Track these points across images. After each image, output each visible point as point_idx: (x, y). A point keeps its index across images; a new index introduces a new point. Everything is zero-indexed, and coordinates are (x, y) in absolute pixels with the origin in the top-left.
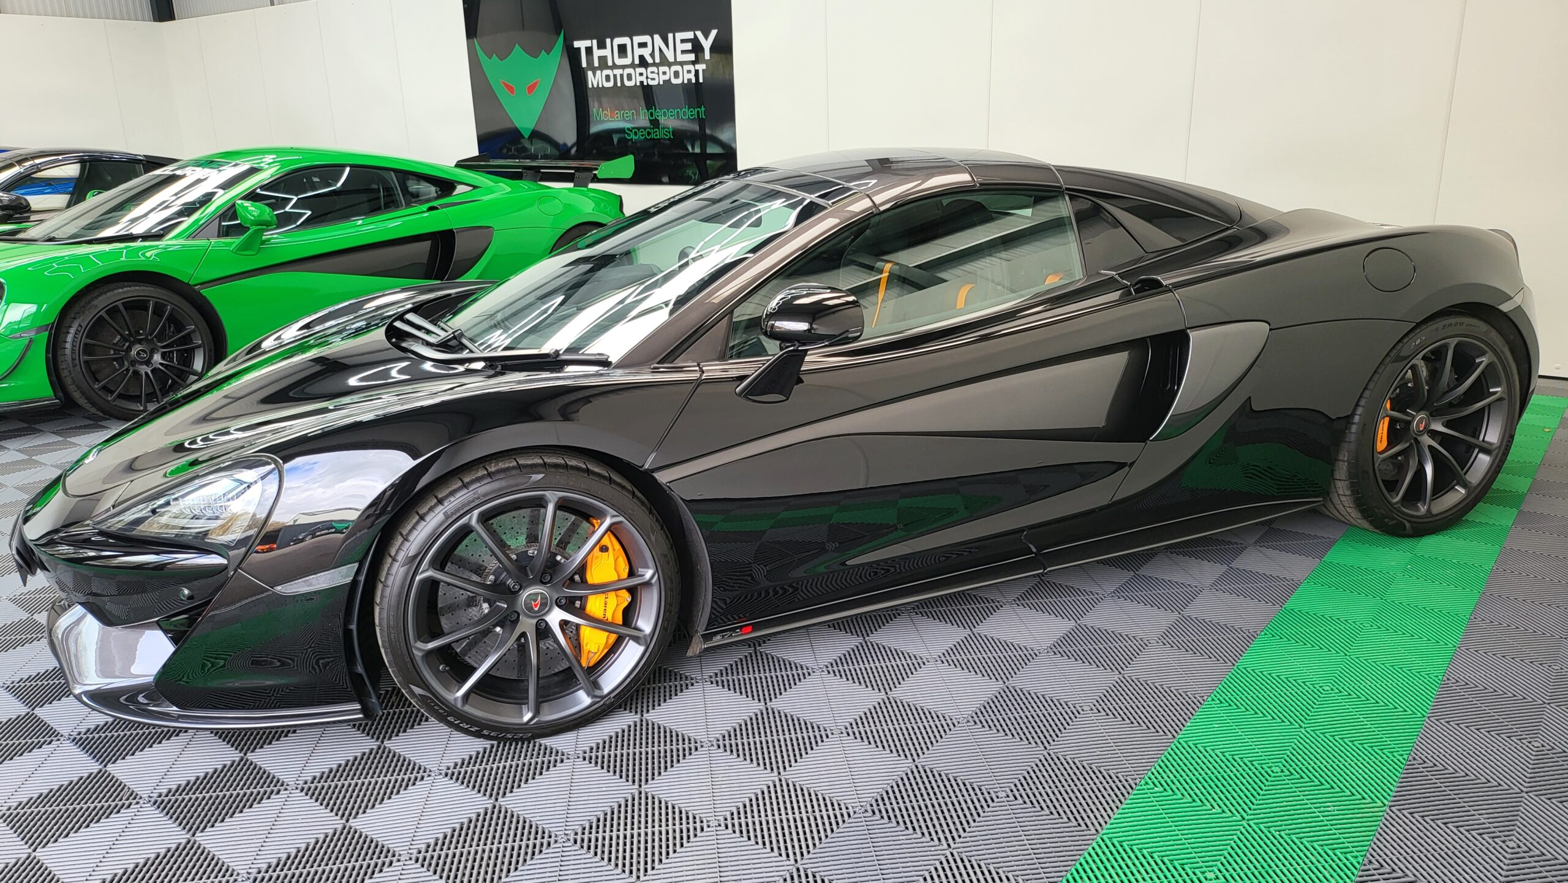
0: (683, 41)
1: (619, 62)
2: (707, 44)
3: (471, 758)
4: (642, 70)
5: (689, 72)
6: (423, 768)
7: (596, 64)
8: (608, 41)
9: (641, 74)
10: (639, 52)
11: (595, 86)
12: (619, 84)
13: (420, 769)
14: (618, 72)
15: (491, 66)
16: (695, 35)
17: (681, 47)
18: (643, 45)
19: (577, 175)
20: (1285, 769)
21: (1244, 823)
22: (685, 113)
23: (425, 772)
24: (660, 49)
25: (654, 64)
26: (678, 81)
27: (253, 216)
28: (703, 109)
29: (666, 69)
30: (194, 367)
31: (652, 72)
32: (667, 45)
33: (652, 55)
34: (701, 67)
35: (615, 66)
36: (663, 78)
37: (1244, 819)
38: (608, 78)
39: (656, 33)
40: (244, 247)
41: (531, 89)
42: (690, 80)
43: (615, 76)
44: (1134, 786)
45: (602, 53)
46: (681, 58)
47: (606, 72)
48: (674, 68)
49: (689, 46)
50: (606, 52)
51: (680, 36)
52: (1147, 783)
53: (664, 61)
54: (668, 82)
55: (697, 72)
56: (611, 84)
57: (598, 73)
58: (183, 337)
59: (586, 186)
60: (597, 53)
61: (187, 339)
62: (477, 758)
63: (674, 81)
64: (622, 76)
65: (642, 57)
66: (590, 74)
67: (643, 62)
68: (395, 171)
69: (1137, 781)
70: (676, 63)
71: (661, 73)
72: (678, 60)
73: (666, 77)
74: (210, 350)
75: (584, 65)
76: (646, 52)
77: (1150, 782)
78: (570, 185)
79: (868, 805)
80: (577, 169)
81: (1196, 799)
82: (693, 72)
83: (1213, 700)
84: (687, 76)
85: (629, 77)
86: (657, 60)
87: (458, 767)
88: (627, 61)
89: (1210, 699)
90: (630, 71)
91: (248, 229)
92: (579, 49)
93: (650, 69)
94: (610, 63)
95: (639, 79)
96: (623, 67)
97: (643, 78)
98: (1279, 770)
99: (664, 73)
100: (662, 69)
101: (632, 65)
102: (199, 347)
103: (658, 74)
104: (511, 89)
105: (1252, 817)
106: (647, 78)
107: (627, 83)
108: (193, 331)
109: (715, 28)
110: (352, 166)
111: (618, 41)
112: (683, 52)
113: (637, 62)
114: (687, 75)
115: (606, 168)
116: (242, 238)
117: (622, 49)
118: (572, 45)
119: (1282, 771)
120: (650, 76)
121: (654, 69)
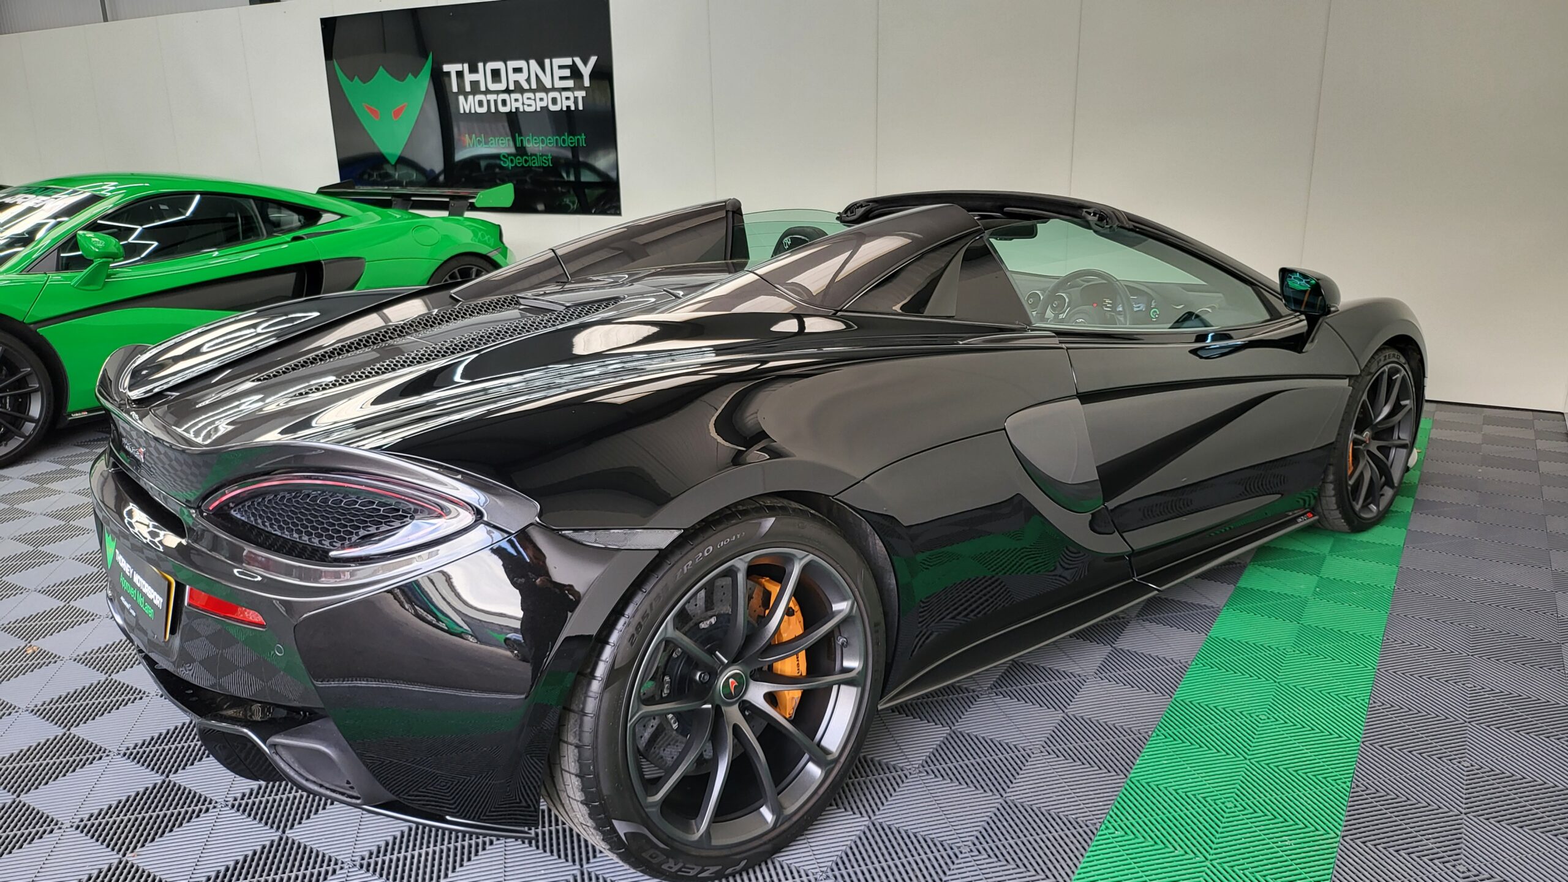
0: (560, 67)
1: (493, 87)
2: (586, 71)
3: (387, 844)
4: (518, 96)
5: (568, 98)
6: (333, 860)
7: (468, 88)
8: (480, 65)
9: (516, 100)
10: (513, 77)
11: (467, 111)
12: (493, 110)
13: (330, 860)
14: (492, 97)
15: (353, 88)
16: (573, 61)
17: (558, 73)
18: (517, 70)
19: (452, 203)
20: (1238, 804)
21: (1208, 863)
22: (564, 141)
23: (336, 864)
24: (537, 76)
25: (531, 90)
26: (557, 108)
27: (98, 248)
28: (583, 137)
29: (543, 95)
30: (31, 413)
31: (528, 98)
32: (543, 70)
33: (528, 80)
34: (581, 94)
35: (488, 92)
36: (540, 104)
37: (1207, 859)
38: (481, 103)
39: (532, 58)
40: (87, 282)
41: (397, 113)
42: (568, 107)
43: (488, 101)
44: (1095, 831)
45: (474, 77)
46: (559, 84)
47: (479, 97)
48: (552, 95)
49: (567, 72)
50: (479, 77)
51: (557, 62)
52: (1107, 828)
53: (541, 87)
54: (545, 109)
55: (576, 98)
56: (484, 110)
57: (470, 97)
58: (18, 380)
59: (461, 215)
60: (469, 77)
61: (22, 382)
62: (394, 843)
63: (552, 108)
64: (496, 101)
65: (516, 83)
66: (461, 98)
67: (519, 88)
68: (255, 198)
69: (1098, 826)
70: (553, 89)
71: (538, 100)
72: (556, 86)
73: (544, 104)
74: (49, 395)
75: (455, 89)
76: (521, 78)
77: (1109, 826)
78: (445, 214)
79: (829, 870)
80: (452, 197)
81: (1158, 841)
82: (572, 99)
83: (1158, 735)
84: (566, 103)
85: (504, 102)
86: (534, 86)
87: (374, 856)
88: (502, 86)
89: (1154, 734)
90: (505, 96)
91: (91, 262)
92: (448, 74)
93: (526, 95)
94: (483, 88)
95: (515, 105)
96: (497, 92)
97: (519, 105)
98: (1233, 805)
99: (541, 99)
100: (539, 95)
101: (507, 91)
102: (36, 391)
103: (535, 100)
104: (375, 113)
105: (1214, 857)
106: (523, 104)
107: (502, 109)
108: (29, 374)
109: (594, 55)
110: (201, 193)
111: (492, 65)
112: (562, 78)
113: (512, 87)
114: (564, 102)
115: (483, 197)
116: (86, 271)
117: (496, 74)
118: (442, 69)
119: (1236, 806)
120: (527, 102)
121: (531, 95)
